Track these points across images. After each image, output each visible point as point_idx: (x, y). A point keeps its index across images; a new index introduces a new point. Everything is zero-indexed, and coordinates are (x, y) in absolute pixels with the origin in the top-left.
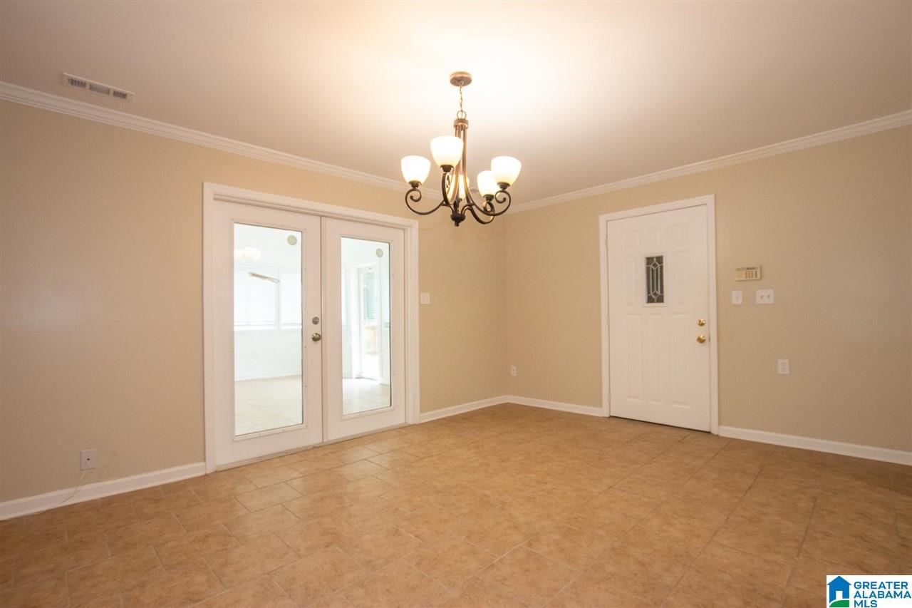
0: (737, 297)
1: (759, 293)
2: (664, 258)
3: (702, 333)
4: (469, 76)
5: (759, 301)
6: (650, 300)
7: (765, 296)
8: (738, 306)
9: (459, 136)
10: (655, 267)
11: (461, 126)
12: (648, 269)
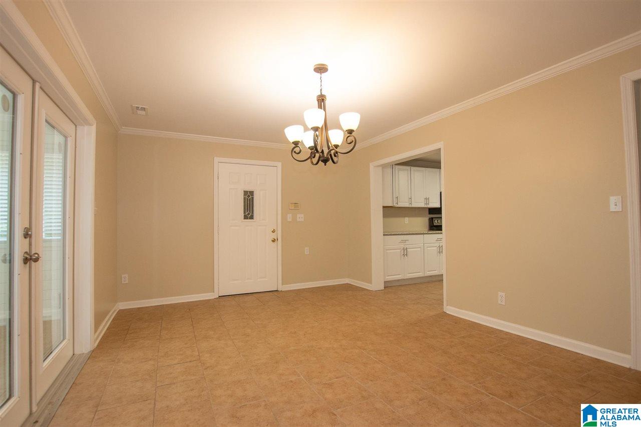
0: (289, 218)
1: (298, 216)
2: (255, 193)
3: (274, 236)
4: (327, 67)
5: (298, 220)
6: (246, 217)
7: (300, 217)
8: (290, 222)
9: (321, 108)
10: (249, 199)
11: (321, 100)
12: (245, 199)
